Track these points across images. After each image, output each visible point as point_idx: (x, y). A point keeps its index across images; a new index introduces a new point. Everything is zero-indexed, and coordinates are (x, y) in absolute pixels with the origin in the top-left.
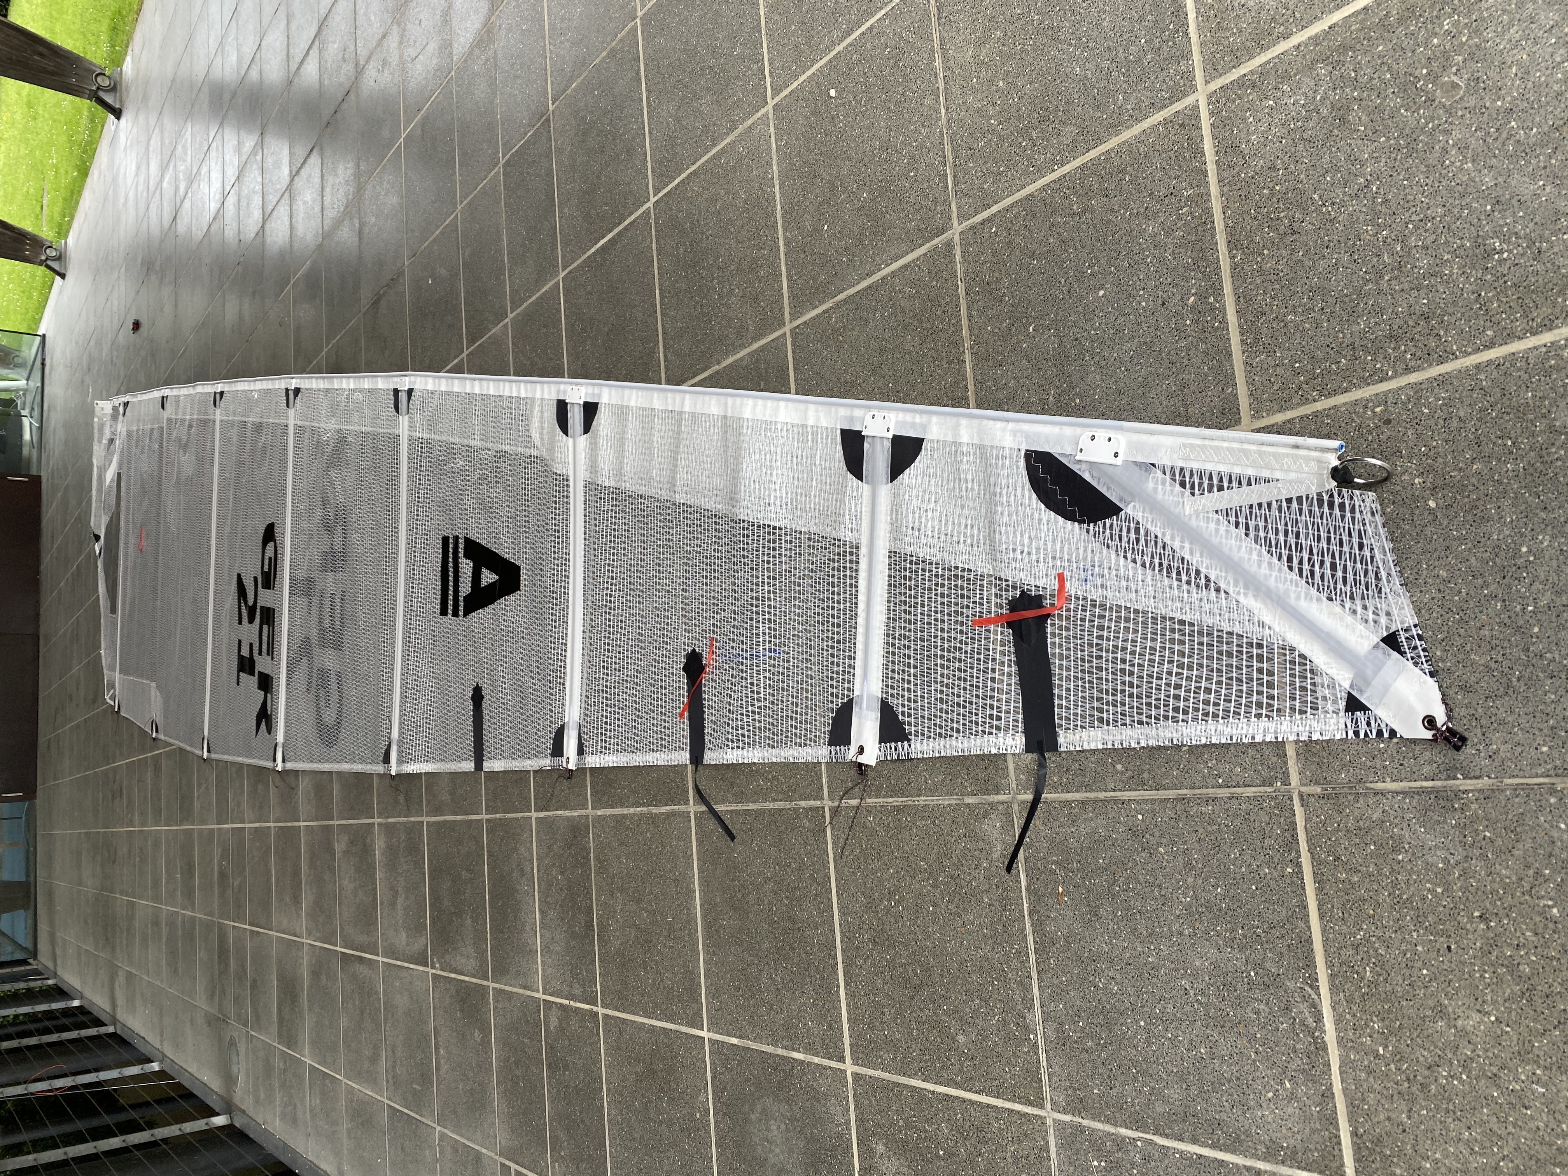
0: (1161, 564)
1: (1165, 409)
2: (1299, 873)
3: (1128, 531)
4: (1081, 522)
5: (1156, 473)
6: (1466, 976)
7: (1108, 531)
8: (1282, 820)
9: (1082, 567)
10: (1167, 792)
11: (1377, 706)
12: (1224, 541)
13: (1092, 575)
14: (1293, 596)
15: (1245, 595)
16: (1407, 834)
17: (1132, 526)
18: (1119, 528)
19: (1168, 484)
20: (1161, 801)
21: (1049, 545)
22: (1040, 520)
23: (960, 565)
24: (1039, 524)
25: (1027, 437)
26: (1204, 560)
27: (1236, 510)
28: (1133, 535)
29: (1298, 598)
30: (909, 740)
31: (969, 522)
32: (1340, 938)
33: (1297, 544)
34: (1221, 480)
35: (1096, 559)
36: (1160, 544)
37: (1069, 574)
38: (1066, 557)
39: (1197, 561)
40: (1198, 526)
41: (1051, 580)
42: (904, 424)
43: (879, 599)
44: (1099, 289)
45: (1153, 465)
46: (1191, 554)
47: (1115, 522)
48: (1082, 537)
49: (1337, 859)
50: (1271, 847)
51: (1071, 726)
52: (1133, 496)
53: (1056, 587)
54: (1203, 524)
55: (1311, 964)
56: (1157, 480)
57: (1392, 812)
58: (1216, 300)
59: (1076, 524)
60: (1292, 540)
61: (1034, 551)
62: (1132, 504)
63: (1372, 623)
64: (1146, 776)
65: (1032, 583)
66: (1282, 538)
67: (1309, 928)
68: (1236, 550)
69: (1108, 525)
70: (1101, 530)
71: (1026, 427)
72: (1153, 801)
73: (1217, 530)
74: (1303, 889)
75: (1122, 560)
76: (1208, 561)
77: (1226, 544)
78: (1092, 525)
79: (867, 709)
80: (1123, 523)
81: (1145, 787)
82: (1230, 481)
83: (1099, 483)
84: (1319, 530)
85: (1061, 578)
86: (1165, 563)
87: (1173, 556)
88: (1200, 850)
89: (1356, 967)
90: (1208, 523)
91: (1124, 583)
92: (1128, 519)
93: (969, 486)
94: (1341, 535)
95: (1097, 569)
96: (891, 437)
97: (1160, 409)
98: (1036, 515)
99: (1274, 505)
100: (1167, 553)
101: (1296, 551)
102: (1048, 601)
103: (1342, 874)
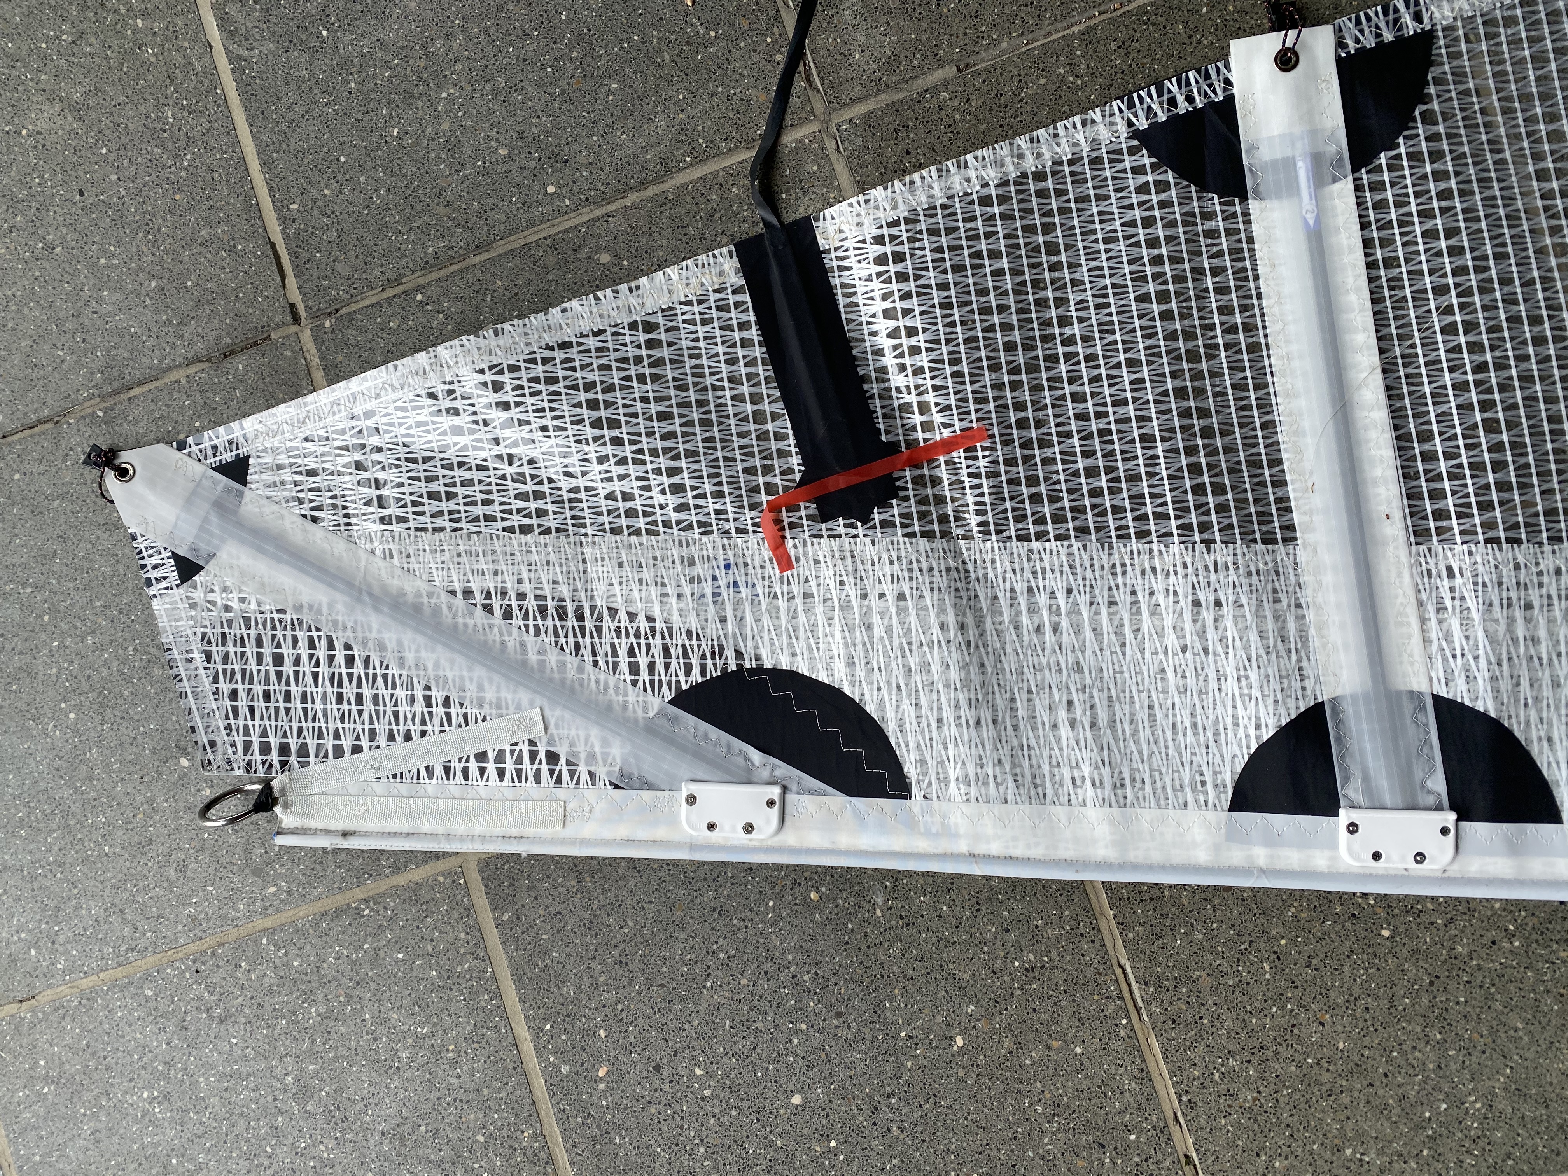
0: (580, 617)
1: (621, 883)
2: (279, 206)
3: (652, 667)
4: (760, 670)
5: (609, 773)
6: (58, 169)
7: (695, 661)
8: (315, 275)
9: (743, 589)
10: (510, 247)
11: (204, 476)
12: (465, 674)
13: (715, 578)
14: (340, 607)
15: (418, 595)
16: (150, 318)
17: (644, 676)
18: (672, 668)
19: (583, 756)
20: (516, 230)
21: (821, 620)
22: (851, 664)
23: (1053, 545)
24: (850, 657)
25: (911, 824)
26: (498, 638)
27: (450, 725)
28: (643, 660)
29: (330, 606)
30: (1136, 134)
31: (1049, 637)
32: (212, 143)
33: (340, 685)
34: (482, 771)
35: (711, 608)
36: (587, 652)
37: (768, 571)
38: (782, 604)
39: (510, 634)
40: (515, 692)
41: (806, 554)
42: (1305, 843)
43: (1306, 424)
44: (803, 1108)
45: (617, 787)
46: (523, 644)
47: (682, 678)
48: (750, 643)
49: (232, 249)
50: (326, 229)
51: (713, 297)
52: (651, 729)
53: (789, 543)
54: (507, 695)
55: (245, 87)
56: (605, 762)
57: (171, 340)
58: (557, 1067)
59: (768, 665)
60: (349, 691)
61: (855, 602)
62: (651, 714)
63: (216, 588)
64: (551, 260)
65: (846, 541)
66: (367, 692)
67: (254, 137)
68: (442, 661)
69: (696, 672)
70: (710, 662)
71: (922, 845)
72: (531, 223)
73: (481, 688)
74: (271, 189)
75: (657, 614)
76: (490, 637)
77: (461, 669)
78: (733, 667)
79: (1289, 164)
80: (663, 678)
81: (549, 242)
82: (465, 772)
83: (729, 746)
84: (305, 711)
85: (785, 562)
86: (571, 622)
87: (556, 634)
88: (437, 178)
89: (186, 114)
90: (499, 699)
91: (647, 574)
92: (655, 686)
93: (1062, 715)
94: (267, 708)
95: (708, 591)
96: (1342, 812)
97: (632, 882)
98: (860, 672)
99: (382, 740)
100: (571, 640)
101: (340, 674)
102: (803, 513)
103: (223, 232)
